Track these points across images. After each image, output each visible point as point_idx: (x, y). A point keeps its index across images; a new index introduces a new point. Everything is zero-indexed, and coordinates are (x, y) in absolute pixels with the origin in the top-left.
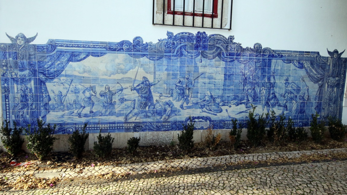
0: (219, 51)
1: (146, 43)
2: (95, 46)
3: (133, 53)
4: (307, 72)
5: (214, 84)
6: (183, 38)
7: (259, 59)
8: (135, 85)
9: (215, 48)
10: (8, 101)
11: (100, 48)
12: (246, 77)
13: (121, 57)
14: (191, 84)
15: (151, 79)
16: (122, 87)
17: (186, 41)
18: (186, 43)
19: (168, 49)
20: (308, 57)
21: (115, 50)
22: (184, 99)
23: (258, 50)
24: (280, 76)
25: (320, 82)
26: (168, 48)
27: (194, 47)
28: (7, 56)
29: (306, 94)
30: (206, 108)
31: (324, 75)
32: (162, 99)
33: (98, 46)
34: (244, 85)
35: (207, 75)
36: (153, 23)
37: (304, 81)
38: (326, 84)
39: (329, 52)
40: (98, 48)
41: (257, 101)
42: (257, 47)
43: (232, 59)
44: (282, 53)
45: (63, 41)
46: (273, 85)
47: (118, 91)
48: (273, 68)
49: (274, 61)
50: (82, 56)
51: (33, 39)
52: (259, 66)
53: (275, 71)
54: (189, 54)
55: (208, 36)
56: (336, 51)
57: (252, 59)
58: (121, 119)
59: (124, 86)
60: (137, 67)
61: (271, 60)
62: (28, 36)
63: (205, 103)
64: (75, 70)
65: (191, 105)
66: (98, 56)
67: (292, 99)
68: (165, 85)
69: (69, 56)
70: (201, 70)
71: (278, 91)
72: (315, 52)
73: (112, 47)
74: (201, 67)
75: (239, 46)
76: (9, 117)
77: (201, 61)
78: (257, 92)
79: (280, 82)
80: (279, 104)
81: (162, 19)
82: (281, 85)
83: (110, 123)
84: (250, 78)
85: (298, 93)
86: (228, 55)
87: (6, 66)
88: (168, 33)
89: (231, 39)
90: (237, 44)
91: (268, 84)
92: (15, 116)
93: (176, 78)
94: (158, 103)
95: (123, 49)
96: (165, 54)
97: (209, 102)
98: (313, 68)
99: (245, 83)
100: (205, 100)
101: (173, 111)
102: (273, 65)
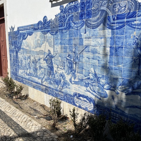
3: (43, 30)
9: (100, 13)
14: (78, 59)
17: (73, 11)
18: (73, 14)
21: (36, 29)
22: (72, 73)
26: (61, 22)
27: (79, 16)
35: (91, 48)
36: (50, 1)
40: (30, 29)
43: (121, 25)
47: (38, 60)
50: (26, 36)
54: (75, 25)
58: (40, 81)
59: (40, 57)
60: (45, 42)
64: (24, 45)
65: (77, 81)
66: (31, 35)
74: (86, 39)
77: (86, 31)
83: (36, 83)
94: (57, 73)
95: (39, 28)
96: (59, 28)
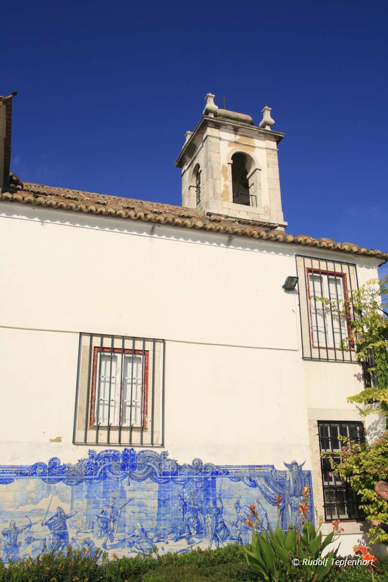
0: (150, 470)
1: (64, 465)
2: (4, 471)
3: (47, 477)
4: (263, 492)
5: (146, 513)
6: (107, 457)
7: (200, 478)
8: (48, 518)
9: (146, 467)
11: (10, 473)
12: (185, 501)
13: (33, 483)
14: (117, 515)
16: (31, 522)
17: (111, 460)
18: (111, 463)
19: (89, 471)
20: (261, 472)
21: (27, 475)
22: (107, 535)
23: (198, 467)
24: (228, 498)
25: (281, 504)
26: (89, 469)
27: (120, 467)
29: (265, 521)
30: (136, 547)
31: (284, 495)
32: (80, 536)
33: (8, 471)
34: (183, 512)
35: (136, 501)
36: (74, 442)
37: (259, 503)
38: (289, 506)
39: (286, 465)
40: (8, 473)
41: (202, 533)
42: (197, 463)
43: (166, 480)
44: (227, 469)
46: (220, 512)
47: (25, 527)
48: (218, 489)
49: (218, 480)
52: (201, 486)
53: (222, 491)
54: (115, 476)
55: (137, 453)
56: (295, 463)
57: (191, 478)
60: (51, 495)
61: (215, 478)
63: (135, 539)
65: (116, 543)
68: (85, 517)
70: (129, 495)
71: (228, 519)
72: (268, 466)
73: (23, 472)
74: (129, 492)
75: (175, 462)
77: (129, 483)
78: (200, 521)
79: (229, 507)
80: (230, 536)
82: (230, 510)
84: (190, 503)
85: (254, 520)
86: (162, 474)
88: (90, 452)
89: (164, 455)
90: (172, 460)
91: (214, 510)
93: (97, 507)
94: (75, 542)
95: (35, 473)
97: (139, 538)
98: (269, 485)
99: (185, 510)
100: (134, 536)
102: (218, 484)
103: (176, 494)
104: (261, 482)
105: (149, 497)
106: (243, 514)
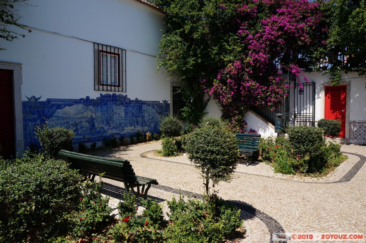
0: (122, 102)
1: (91, 99)
4: (156, 110)
5: (121, 117)
6: (107, 96)
7: (138, 105)
8: (87, 120)
10: (26, 132)
12: (133, 113)
13: (80, 106)
14: (111, 118)
15: (94, 117)
20: (156, 103)
23: (137, 101)
24: (146, 112)
28: (26, 108)
30: (118, 129)
32: (99, 126)
33: (70, 101)
36: (95, 90)
37: (155, 114)
44: (146, 102)
45: (54, 99)
46: (144, 117)
47: (80, 123)
48: (143, 109)
49: (143, 106)
50: (63, 106)
51: (39, 98)
52: (138, 108)
55: (117, 95)
56: (165, 101)
57: (135, 105)
58: (82, 137)
59: (82, 120)
60: (88, 111)
62: (37, 97)
64: (60, 114)
66: (70, 106)
67: (151, 122)
68: (100, 119)
69: (56, 106)
70: (115, 111)
71: (146, 119)
72: (158, 101)
73: (76, 102)
75: (129, 99)
76: (27, 140)
79: (146, 115)
81: (98, 88)
82: (147, 116)
83: (76, 139)
84: (135, 114)
85: (153, 119)
86: (126, 103)
87: (26, 113)
88: (101, 94)
89: (126, 96)
91: (142, 116)
92: (30, 139)
93: (105, 115)
94: (98, 128)
96: (100, 104)
97: (119, 126)
98: (158, 108)
99: (133, 116)
100: (117, 125)
101: (105, 131)
102: (143, 107)
103: (130, 111)
104: (156, 107)
105: (122, 112)
106: (150, 118)
